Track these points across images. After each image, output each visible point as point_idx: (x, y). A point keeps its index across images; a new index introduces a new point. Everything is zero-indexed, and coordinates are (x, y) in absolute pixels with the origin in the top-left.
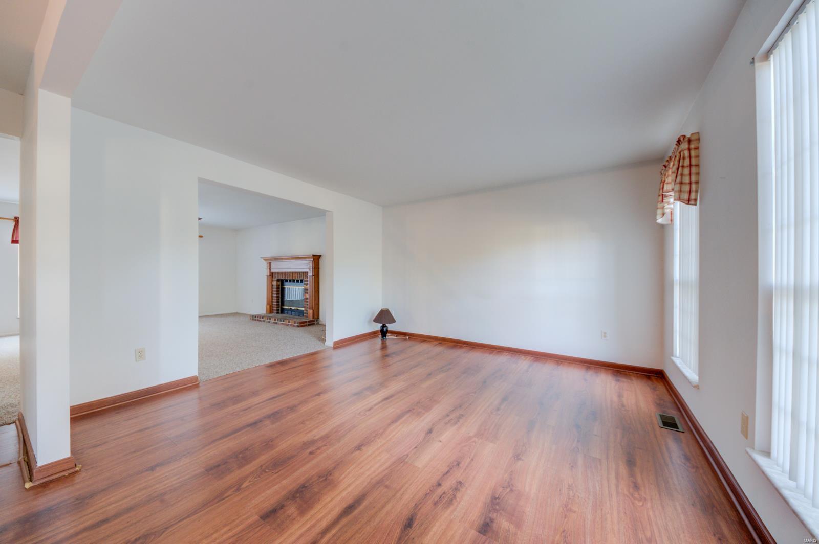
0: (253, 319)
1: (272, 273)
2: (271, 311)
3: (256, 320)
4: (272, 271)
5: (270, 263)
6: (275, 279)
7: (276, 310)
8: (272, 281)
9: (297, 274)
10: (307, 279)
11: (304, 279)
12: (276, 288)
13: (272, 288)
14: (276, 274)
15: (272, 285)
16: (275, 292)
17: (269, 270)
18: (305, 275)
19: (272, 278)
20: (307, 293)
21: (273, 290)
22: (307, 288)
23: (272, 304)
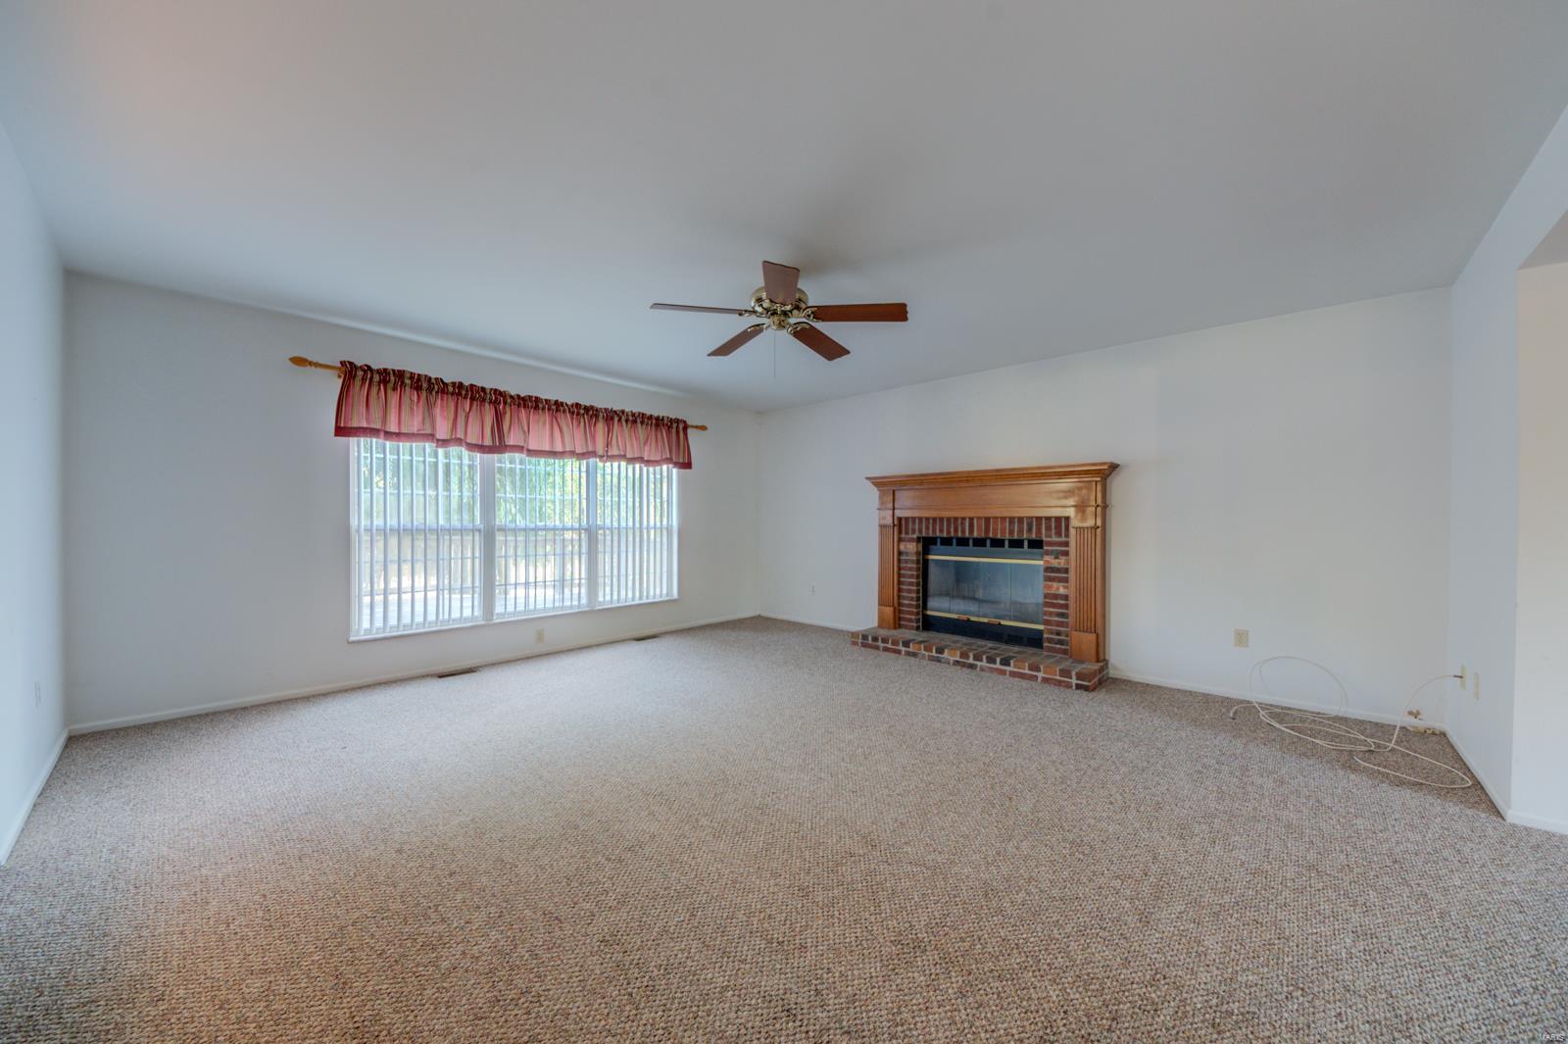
0: (864, 645)
1: (900, 519)
2: (898, 623)
3: (877, 648)
4: (898, 513)
5: (894, 492)
6: (910, 536)
7: (910, 620)
8: (900, 540)
9: (1007, 524)
10: (1063, 539)
11: (1044, 539)
12: (912, 562)
13: (899, 561)
14: (914, 522)
15: (900, 553)
16: (910, 573)
17: (891, 512)
18: (1050, 526)
19: (900, 532)
20: (1060, 580)
21: (902, 565)
22: (1059, 564)
23: (899, 604)
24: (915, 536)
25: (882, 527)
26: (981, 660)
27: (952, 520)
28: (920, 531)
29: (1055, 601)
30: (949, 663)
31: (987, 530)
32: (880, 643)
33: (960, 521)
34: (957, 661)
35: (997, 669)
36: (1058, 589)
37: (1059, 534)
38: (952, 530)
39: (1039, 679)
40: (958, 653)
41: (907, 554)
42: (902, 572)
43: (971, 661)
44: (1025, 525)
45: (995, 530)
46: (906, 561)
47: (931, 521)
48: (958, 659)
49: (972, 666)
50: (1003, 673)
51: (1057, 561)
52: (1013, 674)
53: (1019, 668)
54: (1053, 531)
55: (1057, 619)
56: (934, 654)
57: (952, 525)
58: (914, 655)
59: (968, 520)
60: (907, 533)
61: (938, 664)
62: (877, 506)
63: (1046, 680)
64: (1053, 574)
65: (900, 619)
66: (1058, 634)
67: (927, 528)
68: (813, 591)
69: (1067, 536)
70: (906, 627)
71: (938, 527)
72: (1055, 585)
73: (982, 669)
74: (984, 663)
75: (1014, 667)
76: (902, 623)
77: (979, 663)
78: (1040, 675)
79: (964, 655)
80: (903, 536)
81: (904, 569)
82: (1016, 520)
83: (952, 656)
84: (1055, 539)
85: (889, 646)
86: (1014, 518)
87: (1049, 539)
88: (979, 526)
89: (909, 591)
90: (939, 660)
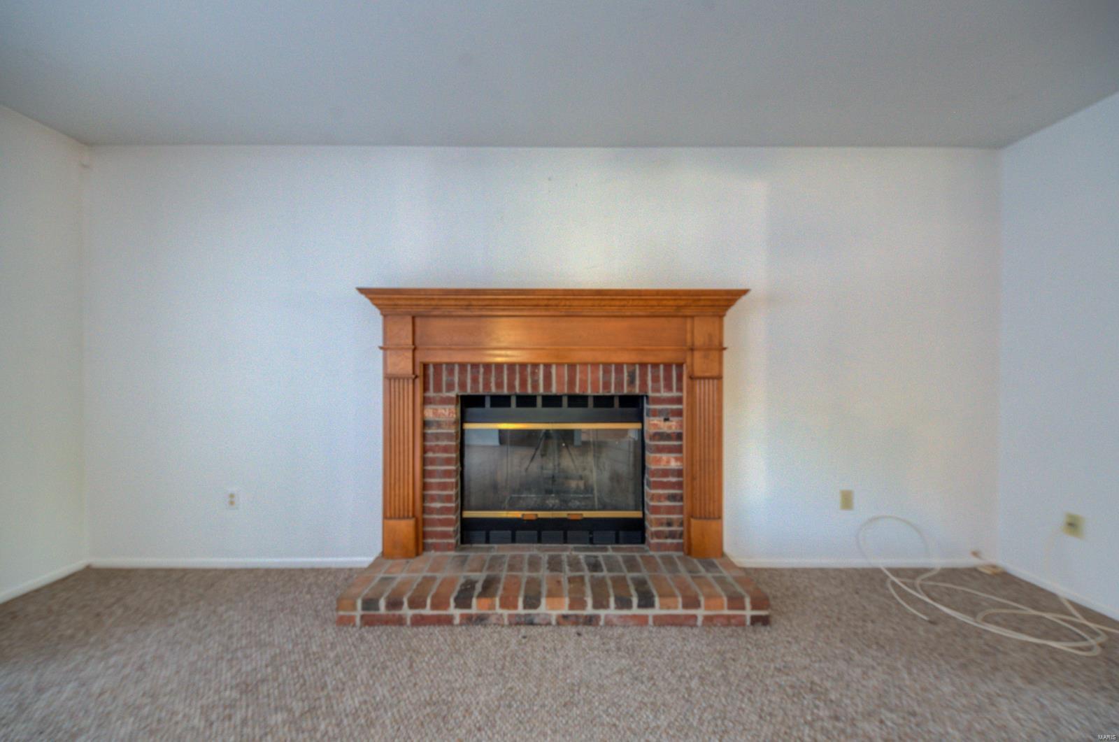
1: (426, 365)
2: (421, 543)
4: (423, 356)
5: (415, 317)
6: (445, 394)
7: (445, 535)
8: (426, 401)
9: (601, 373)
10: (675, 394)
11: (650, 394)
12: (448, 436)
13: (424, 436)
14: (451, 372)
15: (425, 424)
16: (445, 455)
17: (410, 354)
18: (658, 377)
19: (425, 389)
20: (670, 450)
21: (428, 444)
22: (670, 427)
23: (424, 510)
24: (453, 394)
25: (390, 378)
26: (606, 606)
27: (517, 368)
28: (463, 385)
29: (665, 480)
30: (549, 624)
31: (572, 382)
32: (407, 612)
33: (529, 369)
34: (565, 617)
35: (634, 616)
36: (668, 462)
37: (669, 387)
38: (517, 383)
39: (700, 621)
40: (567, 601)
41: (439, 424)
42: (430, 455)
43: (589, 610)
44: (626, 374)
45: (583, 383)
46: (437, 437)
47: (482, 370)
48: (566, 611)
49: (591, 621)
50: (642, 621)
51: (667, 423)
52: (661, 621)
53: (669, 608)
54: (662, 383)
55: (668, 503)
56: (521, 610)
57: (518, 376)
58: (481, 619)
59: (542, 367)
60: (438, 389)
61: (531, 627)
62: (381, 344)
63: (708, 619)
64: (662, 443)
65: (425, 535)
66: (669, 524)
67: (475, 380)
68: (232, 503)
69: (680, 389)
70: (436, 547)
71: (493, 379)
72: (664, 456)
73: (609, 623)
74: (612, 611)
75: (661, 608)
76: (430, 541)
77: (602, 613)
78: (701, 613)
79: (577, 602)
80: (431, 394)
81: (433, 449)
82: (613, 368)
83: (553, 609)
84: (664, 394)
85: (428, 611)
86: (610, 364)
87: (657, 395)
88: (559, 377)
89: (444, 486)
90: (530, 623)
